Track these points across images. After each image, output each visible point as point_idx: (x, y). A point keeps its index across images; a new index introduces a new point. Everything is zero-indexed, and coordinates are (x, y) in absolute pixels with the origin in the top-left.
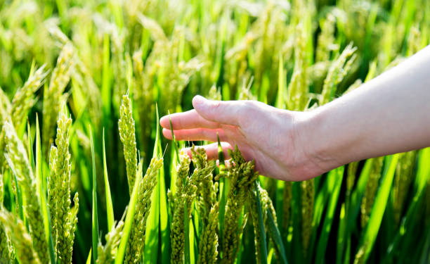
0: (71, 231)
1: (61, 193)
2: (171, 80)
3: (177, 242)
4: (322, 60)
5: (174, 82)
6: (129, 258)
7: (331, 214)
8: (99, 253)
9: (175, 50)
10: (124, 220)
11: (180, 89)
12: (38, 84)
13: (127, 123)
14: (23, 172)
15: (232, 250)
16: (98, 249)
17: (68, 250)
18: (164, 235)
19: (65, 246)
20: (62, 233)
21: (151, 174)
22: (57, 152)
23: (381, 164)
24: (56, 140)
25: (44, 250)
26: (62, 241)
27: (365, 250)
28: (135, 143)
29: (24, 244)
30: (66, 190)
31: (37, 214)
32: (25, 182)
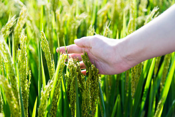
0: (28, 88)
1: (23, 71)
2: (72, 23)
5: (74, 24)
8: (41, 95)
9: (74, 9)
11: (77, 27)
12: (12, 24)
16: (41, 93)
17: (26, 96)
19: (25, 94)
20: (24, 89)
22: (21, 52)
23: (169, 62)
24: (20, 46)
25: (17, 94)
26: (24, 92)
27: (162, 101)
29: (8, 90)
30: (25, 69)
31: (14, 77)
32: (9, 63)
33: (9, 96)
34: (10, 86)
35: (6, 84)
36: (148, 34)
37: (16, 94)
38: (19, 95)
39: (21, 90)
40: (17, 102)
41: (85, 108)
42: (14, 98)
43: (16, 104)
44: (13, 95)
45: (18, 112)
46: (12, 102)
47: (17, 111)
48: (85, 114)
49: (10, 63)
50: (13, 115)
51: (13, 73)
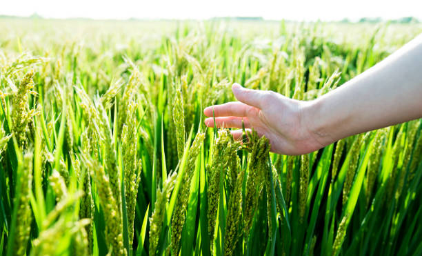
0: (135, 188)
1: (129, 158)
3: (213, 200)
4: (311, 89)
6: (177, 208)
7: (321, 191)
8: (157, 196)
10: (177, 172)
13: (179, 111)
14: (105, 132)
15: (251, 209)
17: (133, 201)
18: (202, 196)
19: (130, 198)
20: (129, 188)
21: (196, 146)
22: (127, 129)
24: (126, 119)
26: (129, 195)
28: (184, 126)
29: (103, 184)
30: (133, 156)
31: (114, 166)
32: (106, 141)
33: (104, 195)
34: (106, 179)
35: (101, 174)
36: (356, 93)
37: (116, 193)
38: (121, 197)
39: (125, 191)
40: (117, 207)
41: (231, 222)
42: (112, 198)
43: (114, 209)
44: (111, 193)
45: (118, 224)
46: (109, 206)
47: (116, 221)
48: (231, 233)
49: (109, 141)
50: (108, 227)
51: (112, 158)
